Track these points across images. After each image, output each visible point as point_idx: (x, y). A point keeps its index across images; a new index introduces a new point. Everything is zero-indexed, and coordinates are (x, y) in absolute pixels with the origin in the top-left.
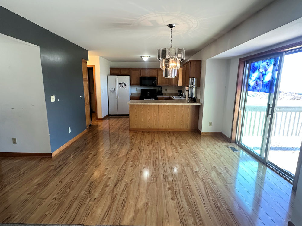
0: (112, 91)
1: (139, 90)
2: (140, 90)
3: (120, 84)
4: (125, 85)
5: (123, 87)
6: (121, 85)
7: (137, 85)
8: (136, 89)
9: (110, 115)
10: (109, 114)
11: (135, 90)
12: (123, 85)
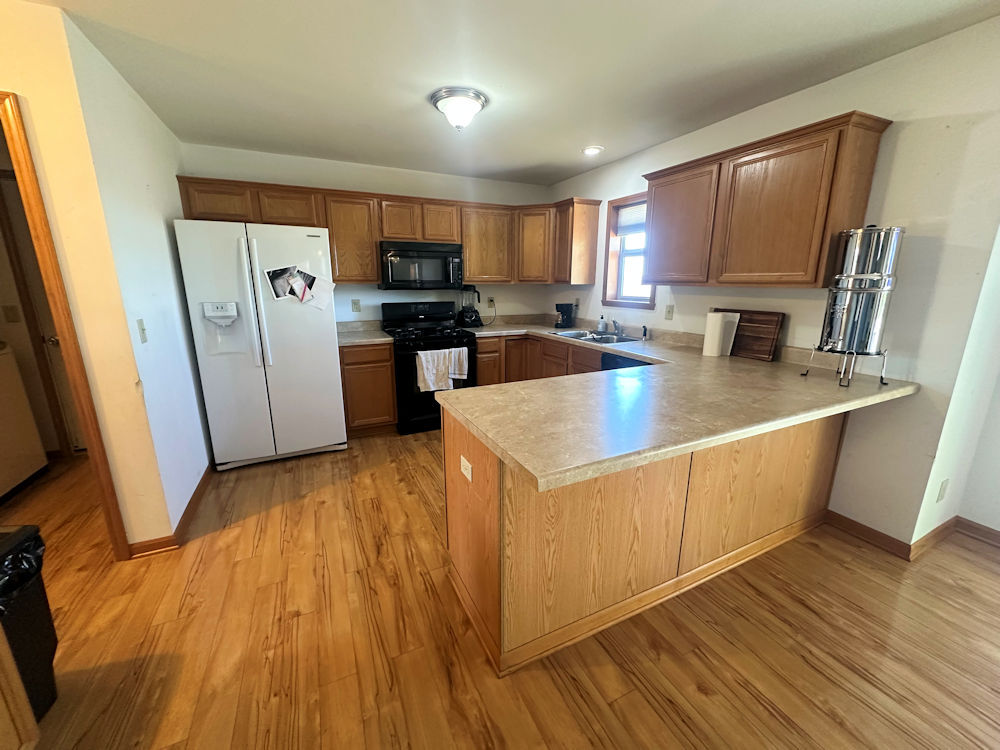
0: (223, 322)
1: (368, 307)
2: (376, 307)
3: (275, 276)
4: (310, 282)
5: (292, 292)
6: (280, 282)
7: (362, 282)
8: (355, 304)
9: (220, 468)
10: (213, 465)
11: (350, 307)
12: (298, 284)
